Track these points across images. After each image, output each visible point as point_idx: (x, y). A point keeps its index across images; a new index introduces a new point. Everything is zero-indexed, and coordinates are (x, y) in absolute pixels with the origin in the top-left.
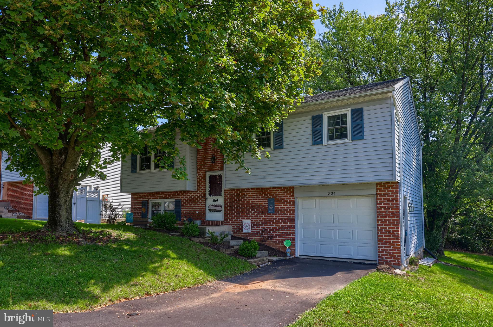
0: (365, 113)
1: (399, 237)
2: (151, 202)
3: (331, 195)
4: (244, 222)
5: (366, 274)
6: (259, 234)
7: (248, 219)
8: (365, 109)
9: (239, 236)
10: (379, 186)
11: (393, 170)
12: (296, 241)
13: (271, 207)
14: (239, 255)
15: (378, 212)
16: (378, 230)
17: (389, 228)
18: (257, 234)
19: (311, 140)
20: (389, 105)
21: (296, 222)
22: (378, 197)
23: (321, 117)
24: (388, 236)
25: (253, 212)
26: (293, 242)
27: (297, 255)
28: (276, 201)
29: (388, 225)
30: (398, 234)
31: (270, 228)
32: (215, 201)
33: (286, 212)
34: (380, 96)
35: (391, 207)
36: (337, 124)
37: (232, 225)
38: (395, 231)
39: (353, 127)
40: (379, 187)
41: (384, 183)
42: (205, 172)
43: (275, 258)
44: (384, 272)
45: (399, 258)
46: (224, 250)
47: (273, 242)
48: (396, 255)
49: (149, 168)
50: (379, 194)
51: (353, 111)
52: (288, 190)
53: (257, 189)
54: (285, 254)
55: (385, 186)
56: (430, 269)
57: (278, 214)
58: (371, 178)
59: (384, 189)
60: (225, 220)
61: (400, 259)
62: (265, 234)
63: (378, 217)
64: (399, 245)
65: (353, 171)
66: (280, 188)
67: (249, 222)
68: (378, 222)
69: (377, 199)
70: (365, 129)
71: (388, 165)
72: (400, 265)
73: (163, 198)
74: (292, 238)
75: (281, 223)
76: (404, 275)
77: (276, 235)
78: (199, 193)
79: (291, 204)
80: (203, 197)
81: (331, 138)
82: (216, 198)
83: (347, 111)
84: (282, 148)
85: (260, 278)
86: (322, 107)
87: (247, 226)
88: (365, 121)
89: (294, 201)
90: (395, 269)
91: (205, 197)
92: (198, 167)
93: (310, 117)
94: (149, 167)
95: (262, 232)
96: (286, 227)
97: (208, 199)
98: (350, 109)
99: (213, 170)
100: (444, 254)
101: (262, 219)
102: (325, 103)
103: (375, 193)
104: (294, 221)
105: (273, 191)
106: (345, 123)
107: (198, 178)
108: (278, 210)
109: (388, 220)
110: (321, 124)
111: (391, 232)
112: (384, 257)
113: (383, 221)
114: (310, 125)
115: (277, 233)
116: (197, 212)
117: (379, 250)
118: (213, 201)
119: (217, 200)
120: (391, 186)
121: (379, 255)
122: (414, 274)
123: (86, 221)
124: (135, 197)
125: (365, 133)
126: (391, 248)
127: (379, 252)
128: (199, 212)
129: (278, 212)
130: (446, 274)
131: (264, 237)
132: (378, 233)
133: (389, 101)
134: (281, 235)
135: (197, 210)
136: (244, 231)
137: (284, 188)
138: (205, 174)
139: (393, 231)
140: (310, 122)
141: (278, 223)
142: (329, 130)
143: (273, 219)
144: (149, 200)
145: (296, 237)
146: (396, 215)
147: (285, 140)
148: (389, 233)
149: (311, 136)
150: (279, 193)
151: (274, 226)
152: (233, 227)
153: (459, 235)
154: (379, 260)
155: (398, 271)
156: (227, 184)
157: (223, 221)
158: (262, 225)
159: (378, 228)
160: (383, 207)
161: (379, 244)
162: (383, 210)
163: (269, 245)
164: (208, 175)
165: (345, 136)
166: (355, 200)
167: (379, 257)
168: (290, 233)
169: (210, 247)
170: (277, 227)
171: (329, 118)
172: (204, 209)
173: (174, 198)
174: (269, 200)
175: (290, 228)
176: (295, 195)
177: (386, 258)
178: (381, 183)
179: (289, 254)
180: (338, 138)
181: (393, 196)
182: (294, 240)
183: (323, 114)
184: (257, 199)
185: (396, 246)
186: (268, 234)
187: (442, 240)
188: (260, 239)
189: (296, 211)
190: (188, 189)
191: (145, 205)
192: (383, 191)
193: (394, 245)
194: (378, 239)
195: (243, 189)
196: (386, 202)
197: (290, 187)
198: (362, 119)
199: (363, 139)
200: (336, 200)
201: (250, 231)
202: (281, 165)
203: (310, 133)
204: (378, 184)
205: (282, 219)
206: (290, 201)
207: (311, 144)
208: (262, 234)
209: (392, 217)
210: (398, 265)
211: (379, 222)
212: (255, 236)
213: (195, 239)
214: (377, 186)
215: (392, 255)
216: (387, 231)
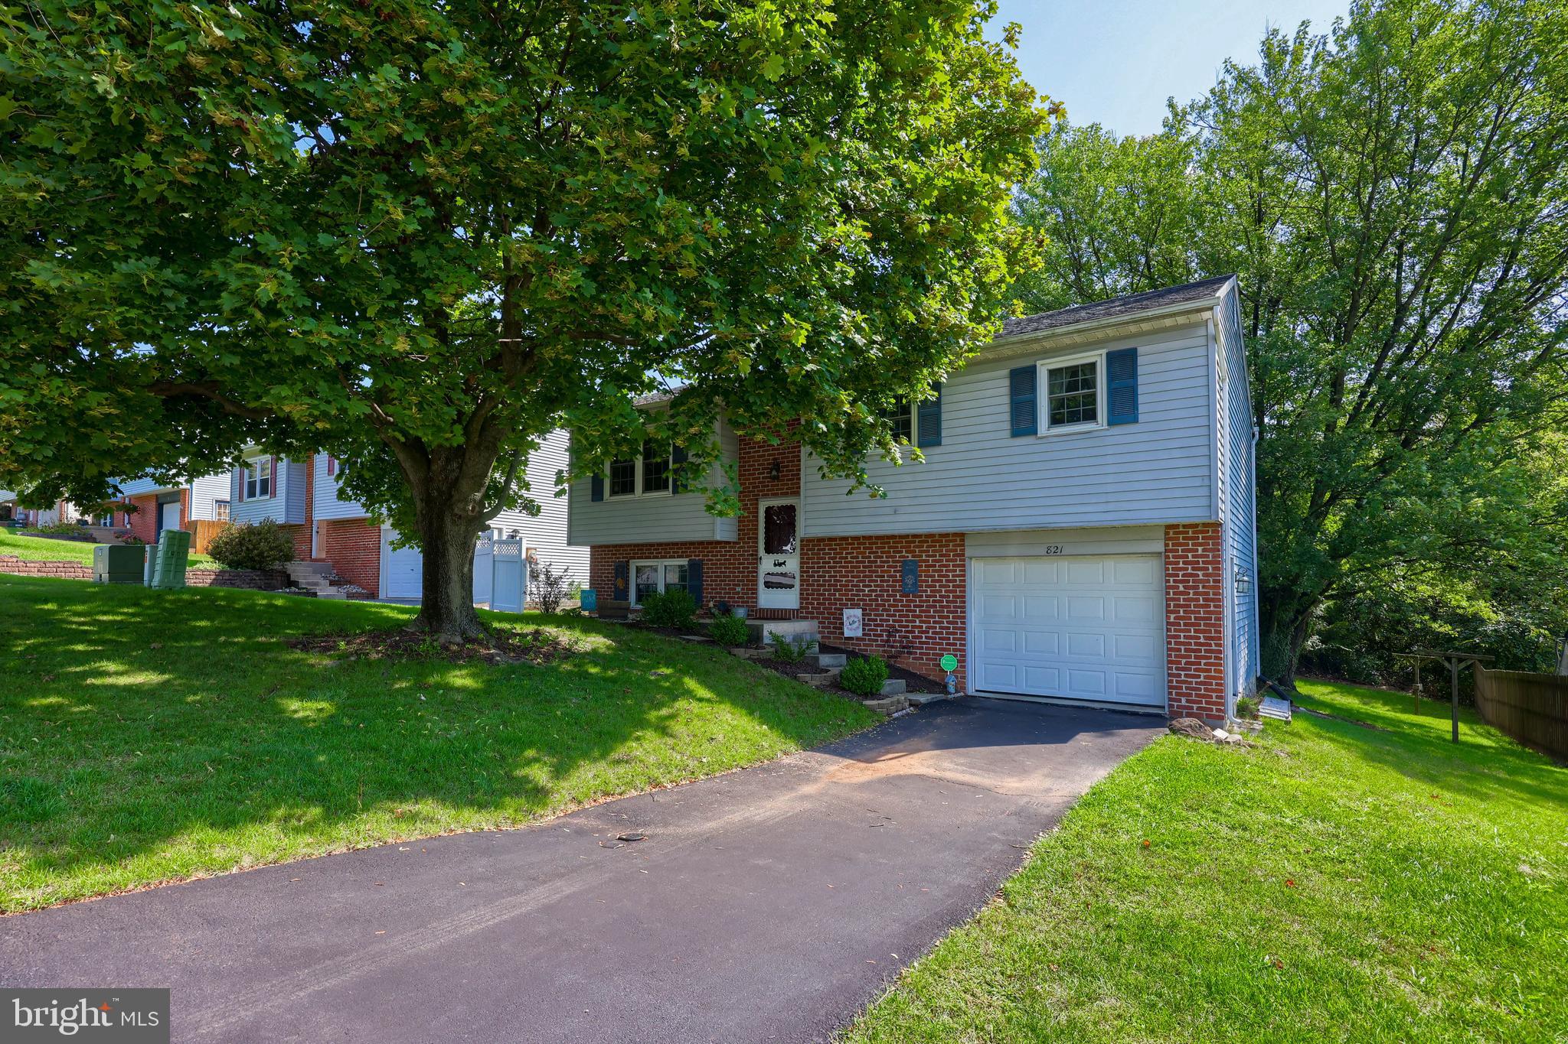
0: (1140, 360)
1: (1220, 652)
2: (634, 564)
3: (1054, 552)
4: (847, 612)
5: (1148, 739)
6: (882, 640)
7: (854, 606)
8: (1141, 350)
9: (836, 643)
10: (1171, 532)
11: (1211, 495)
12: (969, 659)
13: (910, 579)
14: (843, 689)
15: (1168, 593)
16: (1168, 636)
17: (1196, 631)
18: (877, 640)
19: (1007, 426)
20: (1203, 341)
21: (967, 615)
22: (1167, 558)
23: (1032, 371)
24: (1194, 651)
25: (867, 589)
26: (962, 661)
27: (971, 691)
28: (921, 566)
29: (1193, 625)
30: (1220, 645)
31: (908, 626)
32: (780, 565)
33: (946, 591)
34: (1181, 320)
35: (1201, 581)
36: (1072, 387)
37: (818, 618)
38: (1212, 638)
39: (1112, 393)
40: (1171, 534)
41: (1184, 526)
42: (757, 500)
43: (923, 698)
44: (1188, 736)
45: (1221, 703)
46: (807, 676)
47: (914, 658)
48: (1214, 694)
49: (632, 490)
50: (1171, 551)
51: (1111, 357)
52: (951, 540)
53: (878, 538)
54: (944, 688)
55: (1187, 531)
56: (1288, 728)
57: (927, 596)
58: (1156, 514)
59: (1184, 537)
60: (802, 608)
61: (1223, 704)
62: (895, 641)
63: (1168, 606)
64: (1220, 672)
65: (1110, 498)
66: (931, 536)
67: (858, 612)
68: (1168, 617)
69: (1167, 563)
70: (1141, 399)
71: (1198, 482)
72: (1222, 718)
73: (662, 557)
74: (960, 650)
75: (934, 617)
76: (1238, 744)
77: (921, 642)
78: (742, 547)
79: (958, 573)
80: (752, 555)
81: (1056, 420)
82: (780, 558)
83: (1098, 357)
84: (939, 444)
85: (901, 746)
86: (1036, 347)
87: (854, 622)
88: (1140, 380)
89: (964, 566)
90: (1213, 729)
91: (756, 555)
93: (1006, 372)
94: (629, 488)
95: (888, 636)
96: (946, 624)
97: (764, 561)
98: (1104, 352)
99: (775, 495)
100: (1294, 688)
101: (889, 605)
102: (1045, 338)
103: (1162, 549)
104: (964, 612)
105: (915, 542)
106: (1090, 384)
108: (927, 586)
109: (1194, 612)
110: (1033, 388)
111: (1202, 640)
112: (1183, 700)
113: (1182, 614)
114: (1006, 390)
115: (924, 639)
116: (738, 589)
117: (1171, 681)
118: (775, 565)
119: (784, 563)
120: (1202, 532)
121: (1170, 693)
122: (1260, 743)
123: (492, 606)
124: (601, 554)
125: (1141, 409)
126: (1202, 679)
127: (1170, 687)
128: (743, 589)
129: (926, 591)
130: (1331, 740)
131: (892, 646)
132: (1169, 643)
133: (1202, 332)
134: (933, 643)
135: (739, 586)
136: (847, 633)
137: (941, 535)
138: (757, 504)
139: (1205, 638)
140: (1006, 382)
141: (926, 616)
142: (1051, 400)
143: (915, 606)
144: (632, 561)
145: (968, 648)
146: (1212, 600)
147: (944, 425)
148: (1196, 644)
149: (1007, 417)
150: (928, 547)
151: (918, 623)
152: (820, 623)
153: (1323, 642)
154: (1171, 706)
155: (1220, 733)
156: (807, 526)
157: (798, 610)
158: (889, 620)
159: (1168, 630)
160: (1181, 581)
161: (1170, 668)
162: (1181, 589)
163: (904, 666)
164: (763, 506)
165: (1091, 416)
166: (1110, 564)
167: (1170, 699)
168: (954, 638)
169: (777, 669)
170: (924, 625)
171: (1053, 373)
172: (755, 581)
173: (686, 557)
174: (904, 563)
175: (954, 628)
176: (967, 553)
177: (1187, 700)
178: (1177, 526)
179: (952, 689)
180: (1074, 418)
181: (1208, 556)
182: (964, 655)
183: (1038, 363)
184: (876, 562)
185: (1213, 674)
186: (901, 641)
187: (1290, 656)
188: (884, 651)
189: (967, 589)
190: (718, 538)
191: (622, 571)
192: (1181, 545)
193: (1209, 671)
194: (1169, 656)
195: (845, 539)
196: (1190, 571)
197: (955, 534)
198: (1134, 375)
199: (1136, 421)
200: (1064, 565)
201: (859, 633)
203: (1007, 408)
204: (1169, 527)
205: (935, 606)
206: (954, 566)
207: (1008, 433)
208: (888, 641)
209: (1202, 606)
210: (1217, 721)
211: (1172, 616)
212: (872, 645)
213: (741, 652)
214: (1167, 533)
215: (1203, 696)
216: (1191, 637)
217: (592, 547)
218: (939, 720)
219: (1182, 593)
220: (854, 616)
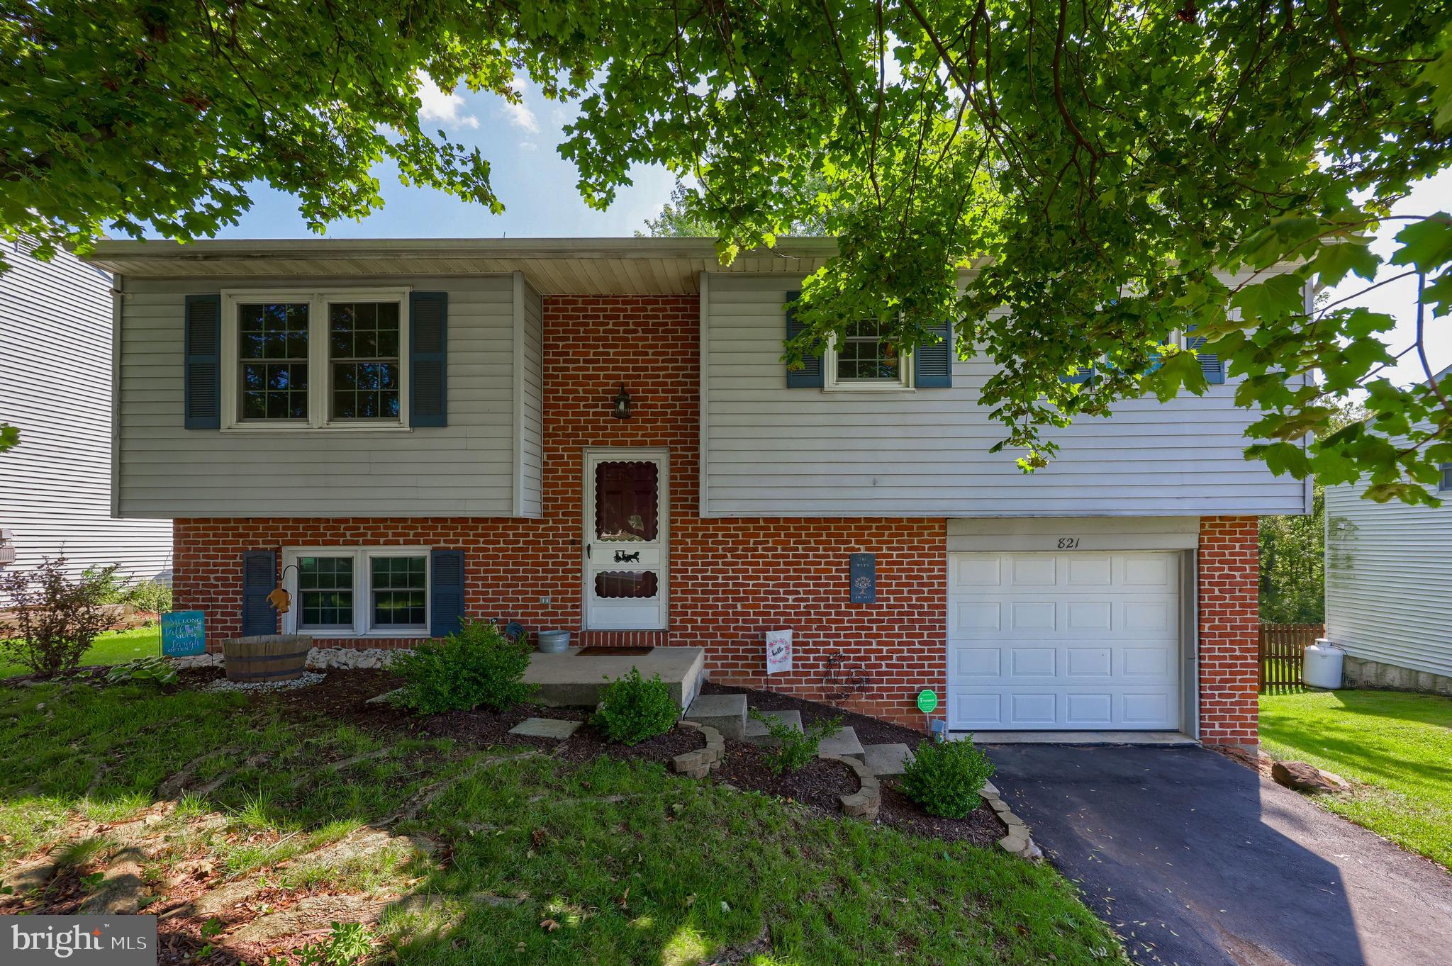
2: (292, 557)
3: (1067, 545)
4: (771, 636)
6: (816, 674)
9: (734, 681)
10: (1207, 524)
11: (1306, 484)
12: (948, 691)
13: (862, 584)
15: (1201, 598)
16: (1200, 650)
17: (1233, 642)
18: (808, 674)
22: (1203, 556)
24: (1230, 666)
25: (791, 597)
26: (942, 696)
28: (881, 563)
29: (1228, 635)
31: (858, 651)
32: (628, 559)
33: (917, 599)
35: (1238, 584)
37: (703, 644)
38: (1247, 650)
40: (1207, 528)
41: (1222, 519)
42: (580, 450)
47: (868, 697)
48: (1249, 716)
50: (1205, 548)
52: (926, 528)
53: (809, 520)
55: (1224, 526)
57: (889, 606)
59: (1221, 533)
60: (673, 628)
62: (838, 674)
66: (896, 521)
68: (1200, 627)
69: (1201, 562)
72: (1256, 742)
73: (366, 543)
74: (938, 681)
75: (900, 636)
77: (878, 674)
78: (551, 530)
79: (936, 573)
80: (571, 543)
82: (628, 547)
84: (948, 386)
87: (780, 650)
89: (944, 563)
91: (580, 543)
92: (546, 428)
95: (829, 666)
96: (917, 646)
97: (594, 553)
99: (620, 444)
101: (828, 621)
103: (1195, 545)
104: (944, 628)
105: (870, 528)
107: (545, 471)
108: (888, 592)
109: (1230, 621)
111: (1237, 653)
112: (1218, 725)
113: (1217, 623)
115: (884, 669)
116: (546, 600)
117: (1203, 704)
118: (618, 559)
119: (636, 557)
124: (204, 535)
126: (1237, 699)
127: (1202, 711)
128: (553, 600)
129: (888, 599)
131: (835, 682)
134: (898, 674)
135: (546, 593)
136: (772, 668)
137: (912, 521)
138: (580, 458)
139: (1242, 650)
141: (887, 635)
143: (870, 621)
144: (285, 550)
145: (949, 678)
148: (1232, 657)
150: (891, 535)
151: (874, 646)
152: (707, 651)
154: (1204, 733)
156: (714, 502)
157: (665, 632)
158: (828, 643)
159: (1200, 642)
160: (1218, 584)
161: (1202, 688)
162: (1218, 592)
163: (854, 710)
164: (592, 460)
166: (1121, 561)
167: (1202, 726)
168: (930, 666)
170: (885, 648)
172: (577, 587)
173: (426, 543)
174: (853, 559)
175: (929, 651)
176: (949, 546)
177: (1221, 725)
178: (1213, 518)
181: (1245, 554)
182: (943, 689)
184: (807, 556)
185: (1248, 692)
186: (849, 674)
188: (821, 689)
189: (947, 595)
190: (520, 512)
191: (264, 566)
192: (1217, 540)
193: (1244, 688)
194: (1202, 673)
196: (1226, 572)
197: (933, 520)
200: (1064, 561)
201: (788, 666)
204: (1204, 519)
205: (902, 621)
206: (930, 563)
208: (827, 674)
210: (1253, 744)
211: (1206, 626)
212: (800, 682)
214: (1202, 526)
215: (1238, 718)
216: (1226, 650)
217: (178, 521)
219: (1217, 598)
220: (781, 641)
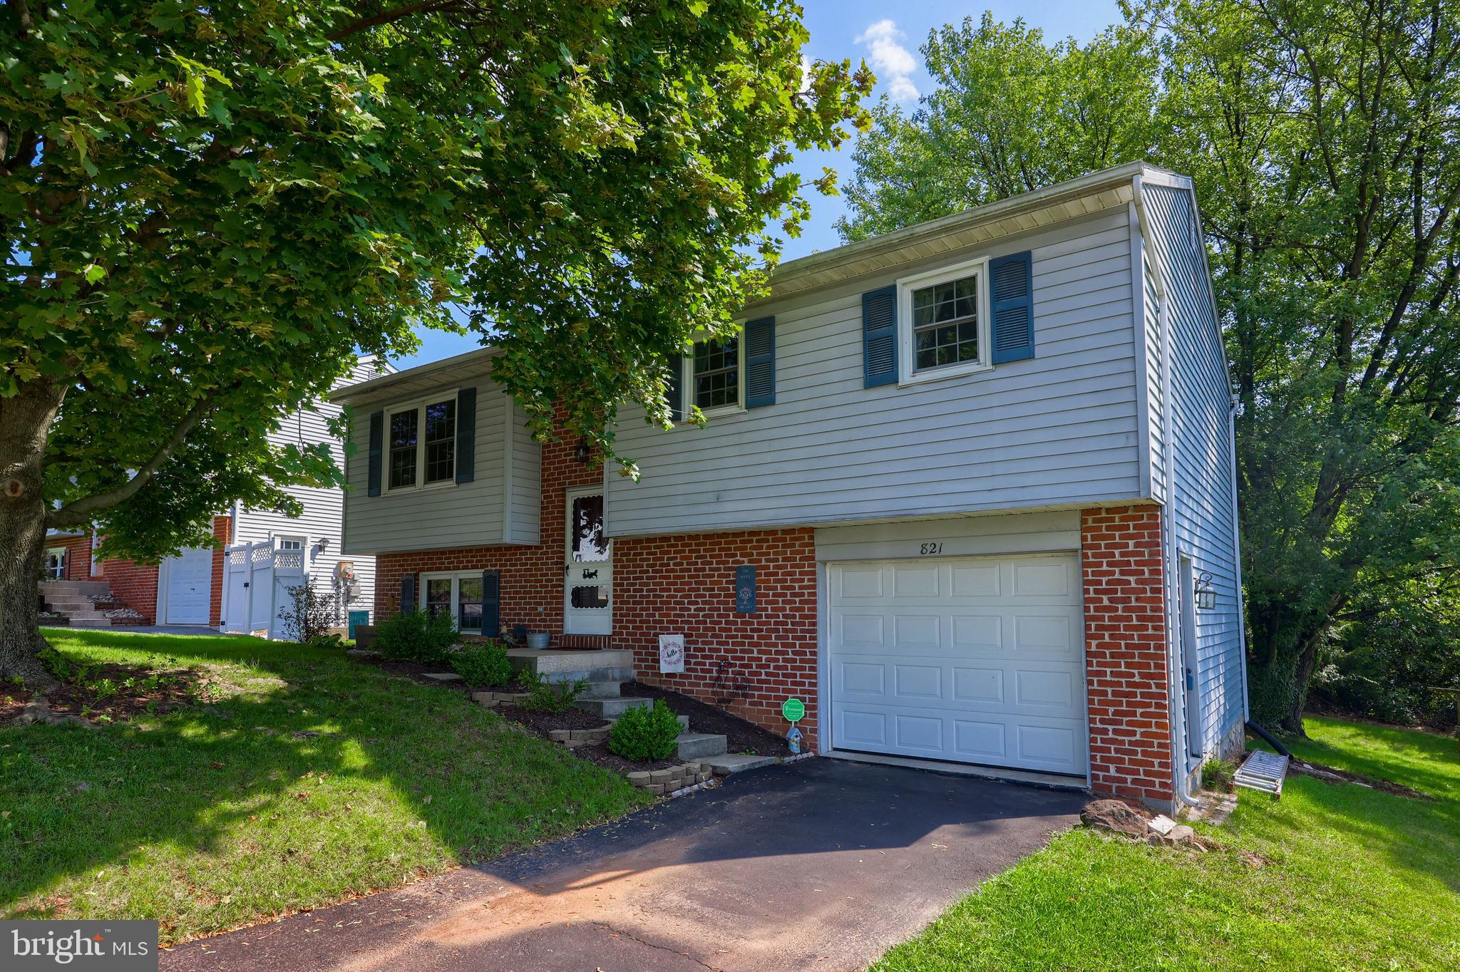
0: (1036, 269)
1: (1163, 696)
2: (424, 578)
3: (931, 552)
4: (664, 640)
5: (1042, 837)
6: (711, 678)
7: (678, 630)
8: (1036, 254)
9: (654, 681)
10: (1090, 519)
11: (1140, 461)
12: (821, 704)
13: (745, 594)
14: (610, 753)
15: (1087, 609)
16: (1089, 673)
17: (1128, 665)
18: (705, 678)
19: (859, 372)
20: (1121, 235)
21: (820, 642)
22: (1086, 557)
23: (889, 295)
24: (1126, 695)
25: (693, 607)
26: (812, 707)
27: (825, 749)
28: (760, 575)
29: (1123, 655)
30: (1162, 686)
31: (743, 658)
32: (590, 575)
33: (791, 609)
34: (1090, 203)
35: (1134, 591)
36: (946, 312)
37: (633, 647)
38: (1151, 676)
39: (998, 318)
40: (1090, 523)
41: (1108, 510)
42: (564, 490)
44: (1107, 830)
45: (1167, 772)
47: (751, 704)
48: (1156, 761)
49: (412, 481)
50: (1090, 547)
51: (996, 267)
52: (797, 539)
53: (707, 536)
54: (785, 747)
55: (1112, 520)
56: (1275, 809)
57: (767, 616)
58: (1061, 491)
59: (1108, 528)
60: (614, 633)
61: (1169, 776)
62: (726, 679)
63: (1088, 627)
64: (1164, 726)
65: (999, 469)
66: (772, 532)
67: (679, 639)
68: (1088, 645)
69: (1085, 565)
70: (1038, 324)
71: (1121, 441)
72: (1168, 797)
73: (455, 568)
74: (809, 692)
75: (775, 645)
76: (1187, 843)
77: (759, 681)
78: (546, 553)
79: (806, 583)
80: (557, 563)
81: (924, 361)
82: (591, 566)
83: (977, 268)
84: (772, 402)
86: (893, 258)
87: (673, 652)
88: (1037, 297)
89: (814, 573)
90: (1154, 815)
91: (563, 563)
92: (543, 476)
93: (857, 298)
94: (410, 478)
95: (719, 672)
96: (791, 656)
97: (571, 571)
98: (985, 259)
99: (584, 483)
100: (1302, 733)
101: (720, 629)
102: (903, 242)
103: (1078, 545)
104: (815, 638)
105: (751, 541)
106: (968, 307)
107: (542, 509)
108: (767, 602)
109: (1124, 637)
110: (891, 318)
111: (1137, 679)
112: (1112, 768)
113: (1107, 639)
114: (858, 324)
115: (763, 677)
116: (540, 609)
117: (1093, 740)
118: (585, 576)
119: (595, 574)
120: (1133, 518)
121: (1093, 758)
122: (1224, 839)
123: (271, 634)
124: (387, 563)
125: (1039, 338)
126: (1138, 737)
127: (1093, 749)
128: (545, 609)
129: (766, 609)
131: (724, 687)
132: (1090, 683)
133: (1122, 220)
134: (775, 682)
135: (541, 604)
136: (665, 668)
137: (785, 532)
138: (564, 496)
139: (1142, 675)
140: (858, 312)
141: (766, 645)
142: (918, 335)
143: (752, 630)
144: (421, 574)
145: (820, 689)
146: (1151, 619)
147: (779, 376)
148: (1129, 684)
149: (859, 360)
150: (768, 547)
151: (755, 655)
152: (635, 653)
153: (1341, 672)
154: (1095, 777)
155: (1162, 824)
156: (617, 522)
157: (609, 637)
158: (719, 650)
159: (1089, 664)
160: (1105, 592)
161: (1092, 721)
162: (1106, 602)
163: (739, 715)
164: (572, 496)
165: (970, 353)
166: (1009, 568)
167: (1094, 767)
168: (802, 676)
169: (526, 723)
170: (764, 657)
171: (919, 296)
172: (560, 598)
173: (481, 566)
174: (739, 570)
175: (801, 661)
176: (819, 555)
177: (1118, 770)
178: (1098, 510)
179: (795, 747)
180: (950, 357)
181: (1142, 554)
182: (814, 700)
183: (899, 282)
184: (704, 569)
185: (1154, 729)
186: (735, 680)
187: (1296, 691)
188: (714, 693)
189: (819, 606)
190: (508, 539)
191: (410, 588)
192: (1104, 537)
193: (1149, 725)
194: (1091, 702)
195: (665, 539)
196: (1117, 576)
197: (803, 530)
198: (1026, 290)
199: (1031, 356)
200: (948, 569)
201: (680, 668)
202: (768, 458)
203: (859, 348)
204: (1086, 512)
205: (778, 630)
206: (801, 574)
207: (859, 384)
208: (718, 679)
209: (1135, 628)
210: (1161, 801)
211: (1094, 643)
212: (699, 685)
213: (485, 697)
214: (1084, 521)
215: (1141, 763)
216: (1120, 674)
217: (378, 557)
218: (739, 802)
219: (1106, 609)
220: (674, 644)
